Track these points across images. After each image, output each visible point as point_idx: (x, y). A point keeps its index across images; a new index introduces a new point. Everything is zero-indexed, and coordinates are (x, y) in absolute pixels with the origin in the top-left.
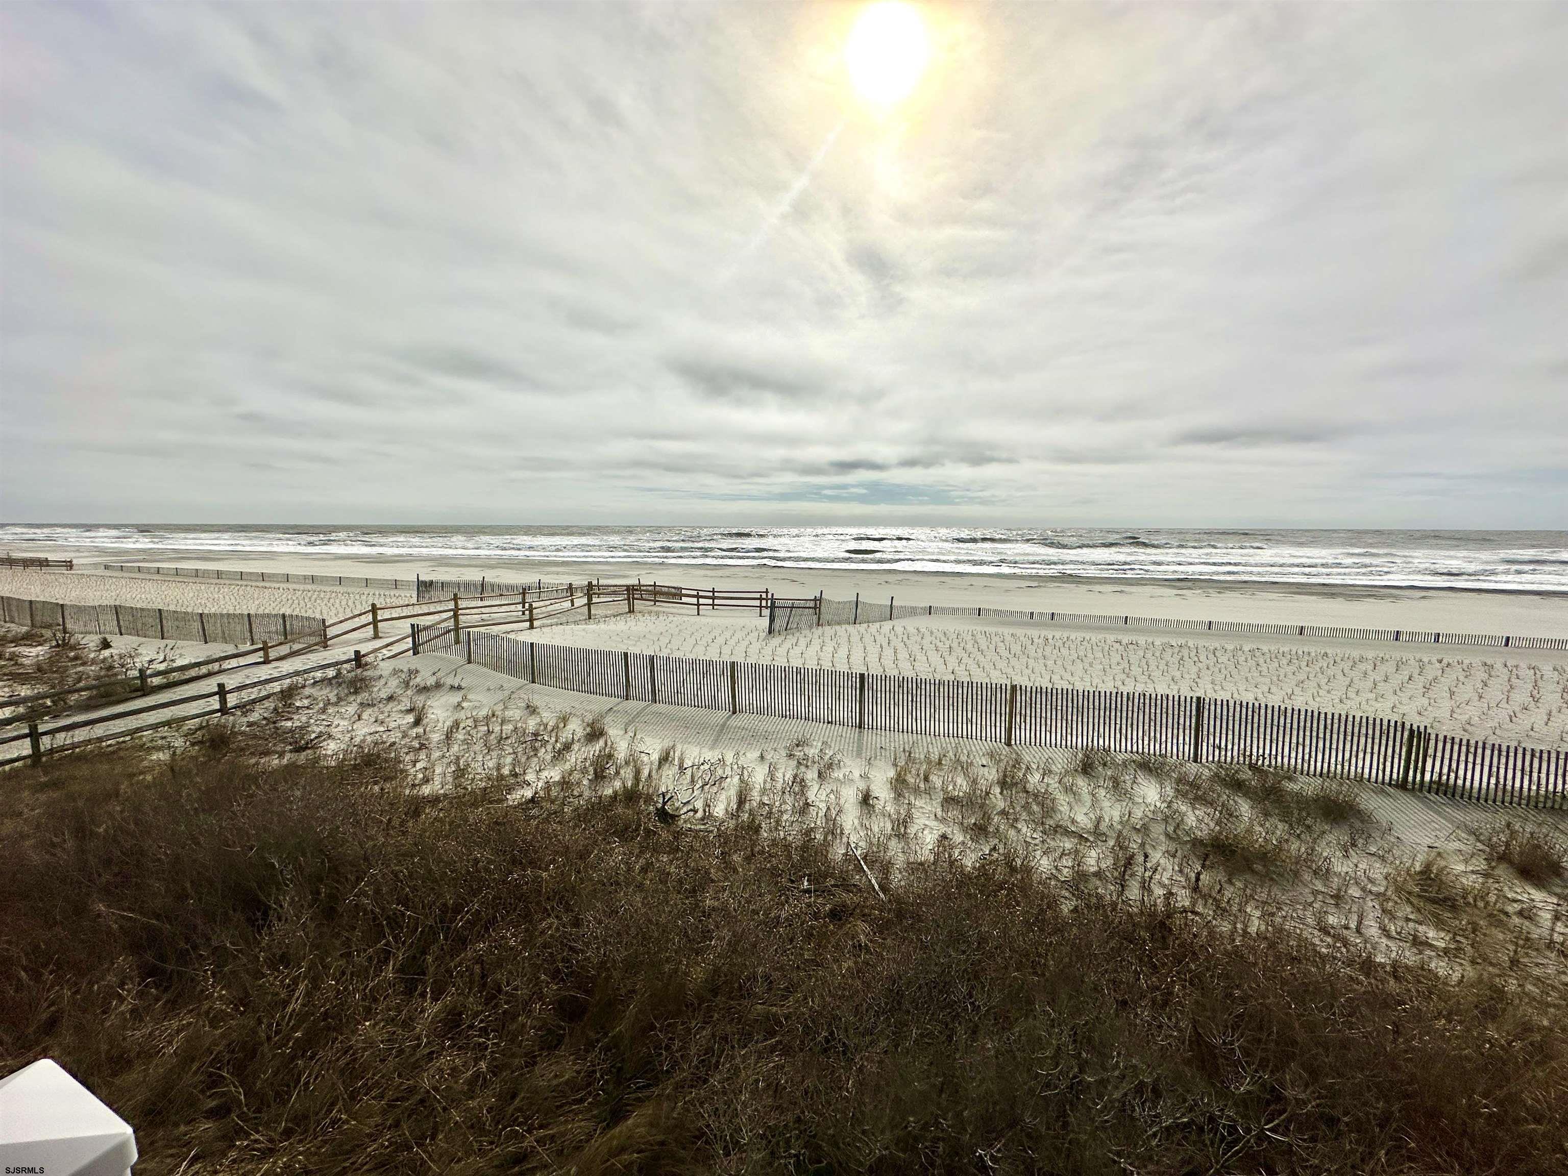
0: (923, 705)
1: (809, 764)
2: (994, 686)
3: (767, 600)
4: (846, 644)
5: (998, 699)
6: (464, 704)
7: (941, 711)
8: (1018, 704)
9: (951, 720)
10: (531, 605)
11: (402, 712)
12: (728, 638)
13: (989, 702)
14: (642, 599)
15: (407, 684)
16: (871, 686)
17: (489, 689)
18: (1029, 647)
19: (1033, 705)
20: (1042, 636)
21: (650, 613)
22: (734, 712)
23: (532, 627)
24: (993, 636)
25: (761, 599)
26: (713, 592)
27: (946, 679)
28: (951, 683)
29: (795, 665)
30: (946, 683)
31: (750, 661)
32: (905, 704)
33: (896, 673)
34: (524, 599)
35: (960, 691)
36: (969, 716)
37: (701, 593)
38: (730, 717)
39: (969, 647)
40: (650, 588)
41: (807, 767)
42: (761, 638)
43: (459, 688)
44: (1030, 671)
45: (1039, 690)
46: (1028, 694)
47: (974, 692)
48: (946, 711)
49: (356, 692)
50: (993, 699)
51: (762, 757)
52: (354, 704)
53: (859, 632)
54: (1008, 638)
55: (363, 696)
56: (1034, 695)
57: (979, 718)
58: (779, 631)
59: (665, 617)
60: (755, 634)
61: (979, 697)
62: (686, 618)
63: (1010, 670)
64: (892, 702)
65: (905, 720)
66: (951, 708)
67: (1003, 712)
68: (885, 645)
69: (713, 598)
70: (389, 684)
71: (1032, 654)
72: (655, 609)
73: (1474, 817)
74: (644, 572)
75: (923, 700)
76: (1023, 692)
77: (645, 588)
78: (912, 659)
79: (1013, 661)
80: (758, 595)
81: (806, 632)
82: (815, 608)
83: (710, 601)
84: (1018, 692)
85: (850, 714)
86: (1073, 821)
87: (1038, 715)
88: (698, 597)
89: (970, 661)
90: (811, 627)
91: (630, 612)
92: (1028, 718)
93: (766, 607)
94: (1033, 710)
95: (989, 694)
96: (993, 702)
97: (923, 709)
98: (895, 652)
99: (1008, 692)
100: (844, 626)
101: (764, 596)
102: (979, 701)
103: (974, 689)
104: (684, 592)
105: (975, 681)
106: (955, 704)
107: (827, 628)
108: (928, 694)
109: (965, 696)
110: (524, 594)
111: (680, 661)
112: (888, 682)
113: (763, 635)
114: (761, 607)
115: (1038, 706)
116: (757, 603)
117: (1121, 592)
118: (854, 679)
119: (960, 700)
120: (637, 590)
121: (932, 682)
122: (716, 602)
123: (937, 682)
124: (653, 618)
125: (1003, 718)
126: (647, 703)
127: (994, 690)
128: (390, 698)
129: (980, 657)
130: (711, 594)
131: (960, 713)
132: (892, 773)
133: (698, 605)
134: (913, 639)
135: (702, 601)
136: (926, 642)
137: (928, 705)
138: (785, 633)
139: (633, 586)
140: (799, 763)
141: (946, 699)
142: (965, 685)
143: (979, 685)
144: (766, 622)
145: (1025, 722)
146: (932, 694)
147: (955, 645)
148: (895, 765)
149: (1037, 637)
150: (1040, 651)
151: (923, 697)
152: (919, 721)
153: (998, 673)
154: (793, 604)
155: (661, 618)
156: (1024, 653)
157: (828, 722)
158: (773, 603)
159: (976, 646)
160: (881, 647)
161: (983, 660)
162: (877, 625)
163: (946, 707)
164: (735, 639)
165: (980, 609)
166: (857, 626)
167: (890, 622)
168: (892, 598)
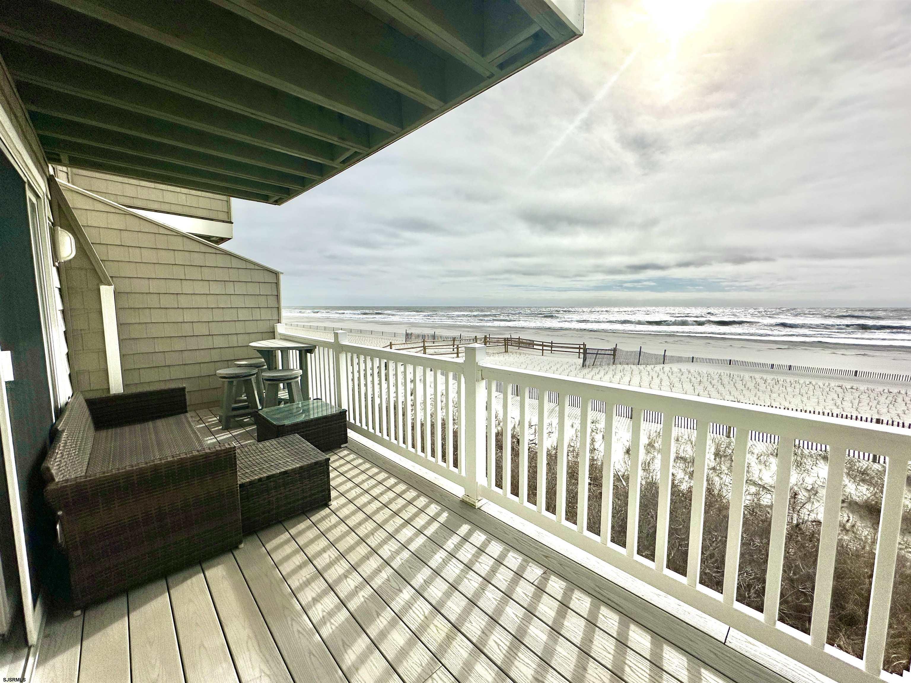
1: (598, 432)
3: (583, 349)
4: (630, 375)
10: (458, 346)
12: (559, 368)
14: (512, 345)
18: (762, 385)
21: (516, 353)
23: (458, 357)
25: (580, 348)
26: (552, 343)
34: (454, 343)
37: (544, 344)
39: (715, 382)
40: (517, 340)
42: (577, 369)
53: (639, 369)
54: (747, 378)
58: (589, 366)
59: (525, 355)
60: (574, 367)
62: (535, 357)
68: (655, 377)
69: (552, 347)
71: (763, 389)
72: (518, 351)
74: (514, 332)
77: (514, 340)
78: (672, 386)
79: (746, 392)
80: (578, 346)
81: (606, 367)
82: (612, 354)
83: (550, 349)
86: (761, 479)
88: (543, 346)
90: (609, 364)
91: (505, 352)
93: (582, 353)
98: (661, 381)
100: (630, 366)
101: (582, 346)
104: (535, 342)
107: (619, 366)
110: (454, 341)
113: (579, 367)
114: (579, 353)
116: (577, 350)
117: (864, 355)
120: (510, 341)
122: (553, 349)
124: (518, 356)
129: (720, 388)
130: (550, 344)
133: (543, 350)
135: (545, 348)
136: (684, 378)
138: (592, 367)
139: (508, 339)
144: (581, 361)
147: (704, 380)
148: (649, 438)
154: (597, 352)
155: (522, 356)
156: (756, 388)
158: (586, 351)
159: (720, 381)
160: (652, 378)
161: (723, 389)
162: (653, 366)
164: (562, 368)
165: (730, 360)
166: (639, 366)
167: (663, 365)
168: (665, 350)
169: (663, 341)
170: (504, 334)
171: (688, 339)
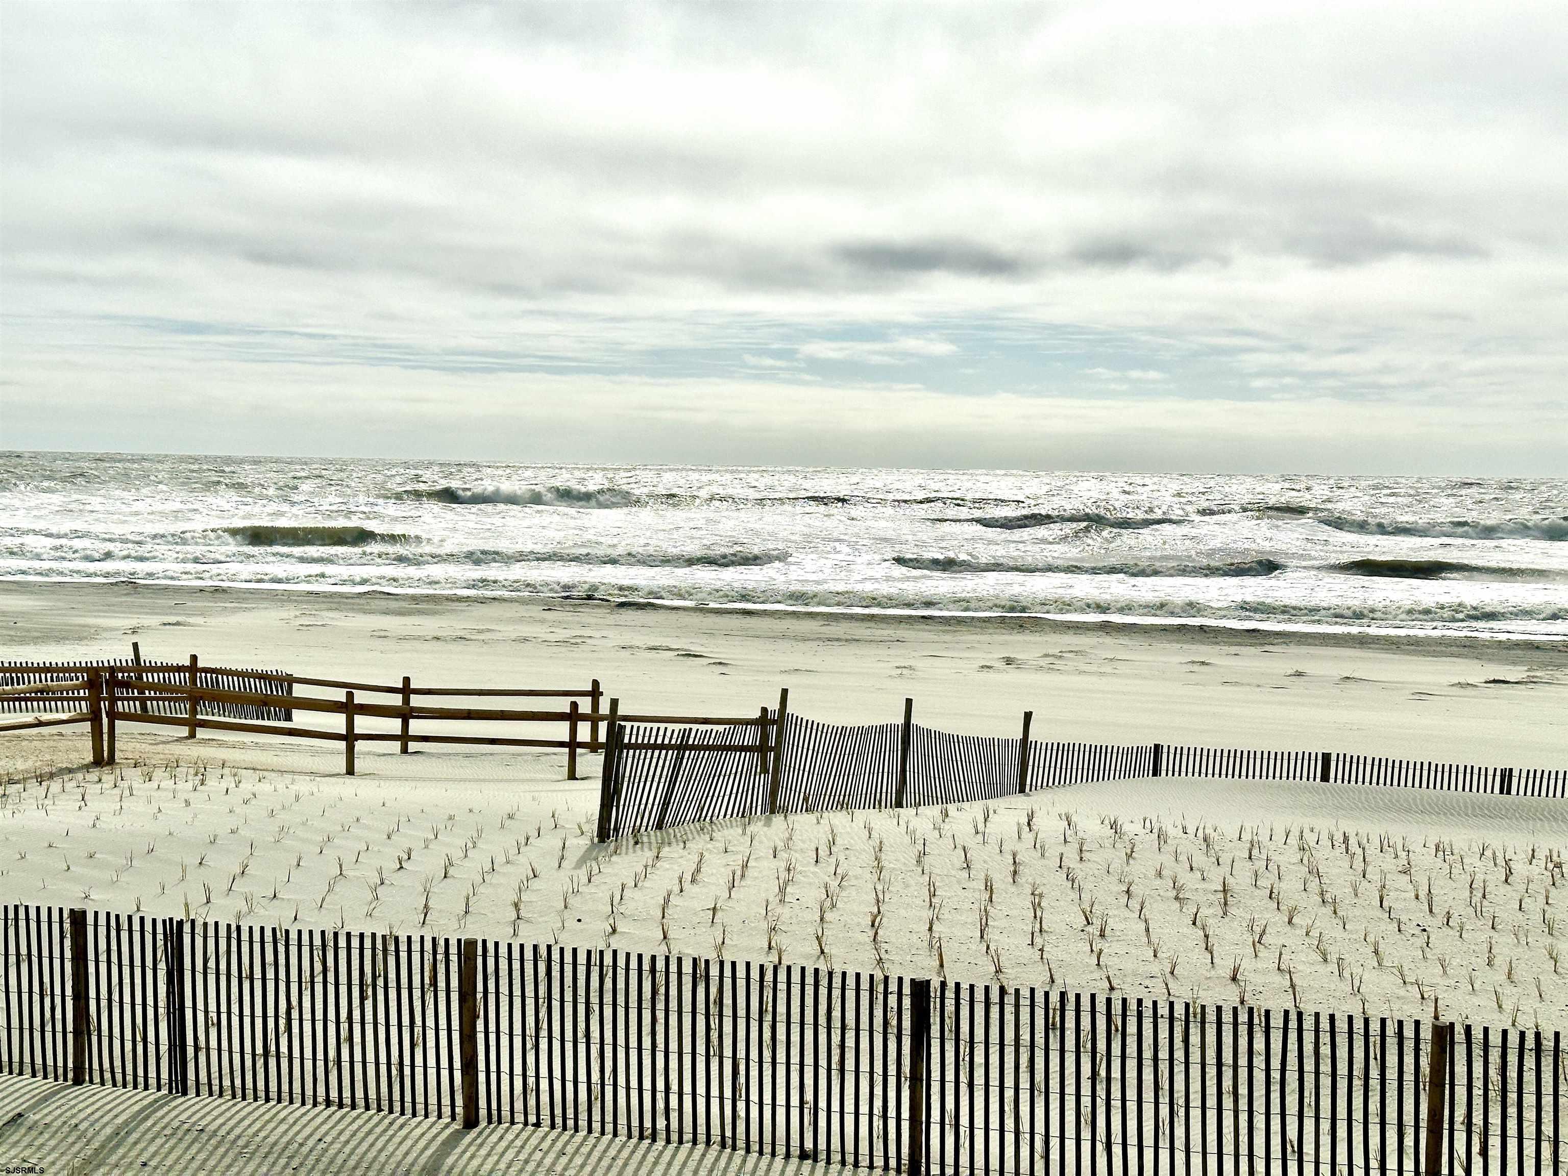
0: (1132, 1094)
2: (1375, 1027)
3: (594, 719)
4: (869, 876)
5: (1392, 1074)
7: (1195, 1114)
8: (1461, 1093)
9: (1228, 1148)
12: (457, 854)
13: (1358, 1083)
14: (144, 717)
16: (949, 1023)
18: (1498, 891)
19: (1512, 1097)
20: (1541, 854)
21: (173, 766)
22: (471, 1122)
24: (1372, 850)
25: (573, 717)
26: (406, 690)
27: (1209, 998)
28: (1227, 1017)
29: (689, 952)
30: (1211, 1017)
31: (529, 936)
32: (1070, 1089)
33: (1039, 981)
35: (1259, 1045)
36: (1293, 1134)
37: (361, 697)
38: (455, 1138)
39: (1290, 888)
40: (176, 678)
42: (573, 857)
44: (1501, 977)
45: (1530, 1043)
46: (1495, 1056)
47: (1308, 1048)
48: (1212, 1115)
50: (1374, 1073)
53: (911, 834)
54: (1424, 859)
56: (1513, 1059)
57: (1325, 1140)
58: (636, 832)
59: (229, 782)
60: (552, 841)
61: (1326, 1067)
62: (303, 786)
63: (1431, 974)
64: (1025, 1084)
65: (1070, 1145)
66: (1228, 1103)
67: (1408, 1118)
68: (1001, 879)
69: (406, 714)
71: (1508, 914)
72: (192, 751)
74: (153, 621)
75: (1132, 1074)
76: (1477, 1051)
77: (155, 678)
78: (1094, 930)
79: (1444, 941)
80: (562, 705)
81: (731, 834)
82: (762, 749)
83: (394, 725)
84: (1460, 1052)
85: (878, 1123)
87: (1529, 1130)
88: (349, 708)
89: (1293, 938)
90: (745, 817)
91: (98, 762)
92: (1495, 1142)
93: (593, 746)
94: (1512, 1111)
95: (1359, 1054)
96: (1375, 1084)
97: (1132, 1107)
98: (1036, 906)
99: (1426, 1048)
100: (861, 815)
101: (585, 704)
102: (1326, 1082)
103: (1308, 1037)
104: (299, 691)
105: (1309, 1009)
106: (1243, 1090)
107: (803, 821)
108: (1148, 1054)
109: (1276, 1063)
111: (281, 937)
112: (1009, 1010)
113: (580, 844)
114: (572, 745)
115: (1529, 1100)
116: (561, 730)
118: (893, 1000)
119: (1259, 1076)
120: (126, 685)
121: (1164, 1010)
122: (416, 727)
123: (1179, 1011)
124: (185, 786)
125: (1409, 1141)
126: (152, 1094)
127: (1375, 1039)
129: (1325, 923)
130: (397, 699)
131: (1259, 1122)
133: (350, 737)
134: (1096, 858)
135: (363, 724)
136: (1140, 871)
137: (1148, 1095)
138: (655, 836)
139: (112, 670)
141: (1211, 1072)
142: (1277, 1021)
143: (1325, 1025)
144: (589, 797)
145: (1484, 1153)
146: (1163, 1054)
147: (1241, 880)
149: (1524, 856)
150: (1534, 906)
151: (1132, 1064)
152: (1117, 1150)
153: (1390, 981)
154: (686, 734)
155: (212, 782)
156: (1479, 913)
157: (803, 1156)
158: (615, 733)
159: (1314, 885)
160: (989, 887)
161: (1338, 933)
162: (975, 809)
163: (1211, 1102)
164: (479, 859)
165: (1326, 758)
166: (907, 813)
167: (1019, 801)
168: (1028, 716)
169: (994, 657)
170: (81, 635)
171: (1109, 645)
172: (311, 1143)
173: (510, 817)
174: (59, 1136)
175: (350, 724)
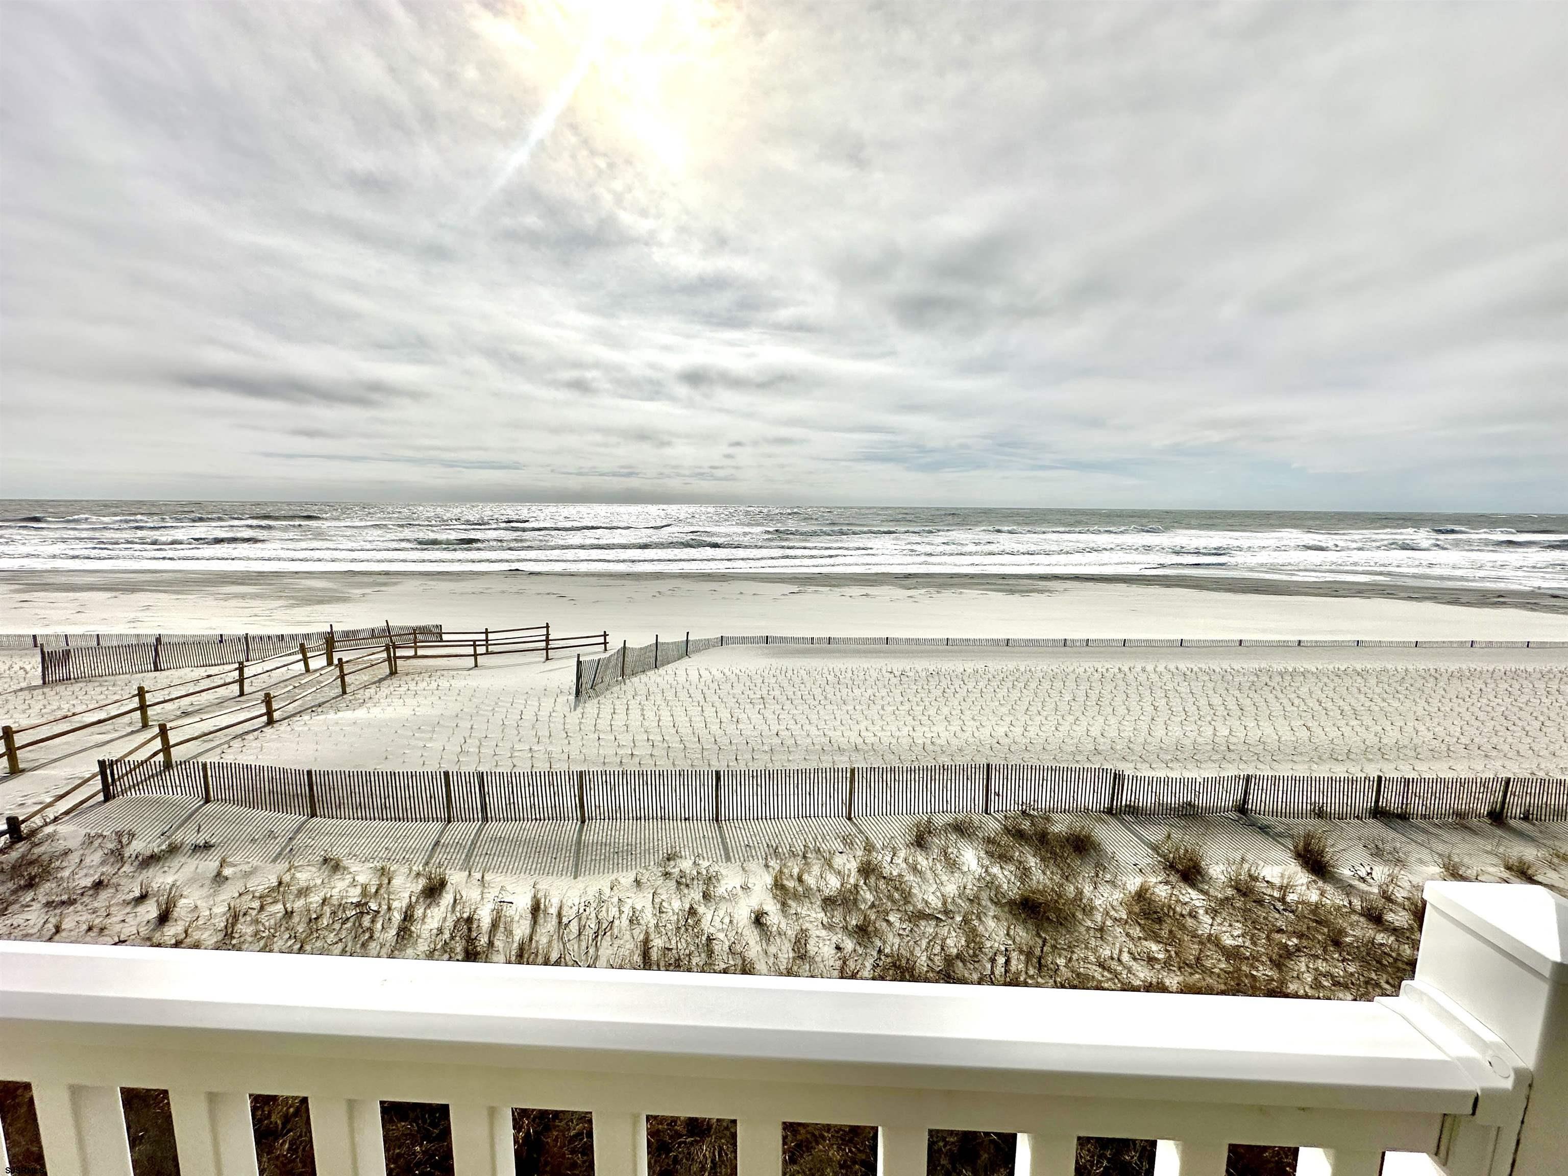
1: (688, 882)
6: (227, 872)
11: (126, 903)
15: (117, 855)
17: (253, 841)
18: (827, 688)
20: (831, 670)
22: (584, 821)
26: (487, 632)
38: (581, 828)
41: (687, 886)
42: (572, 705)
43: (207, 846)
49: (31, 884)
51: (638, 882)
52: (36, 906)
55: (47, 889)
58: (589, 696)
65: (759, 808)
70: (87, 861)
71: (833, 697)
73: (1155, 834)
79: (822, 711)
86: (926, 902)
107: (635, 681)
113: (570, 698)
126: (477, 824)
128: (98, 885)
132: (769, 880)
134: (724, 688)
138: (593, 693)
140: (678, 883)
148: (769, 868)
150: (837, 693)
157: (685, 819)
168: (688, 633)
172: (537, 837)
173: (545, 690)
174: (454, 847)
175: (475, 650)
